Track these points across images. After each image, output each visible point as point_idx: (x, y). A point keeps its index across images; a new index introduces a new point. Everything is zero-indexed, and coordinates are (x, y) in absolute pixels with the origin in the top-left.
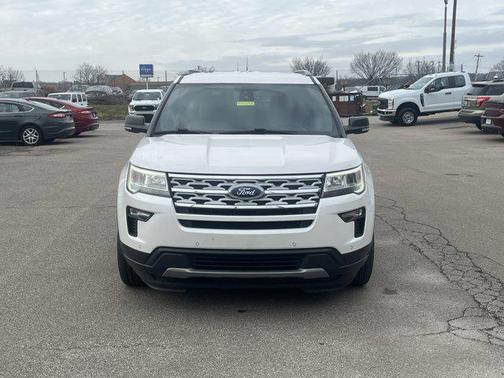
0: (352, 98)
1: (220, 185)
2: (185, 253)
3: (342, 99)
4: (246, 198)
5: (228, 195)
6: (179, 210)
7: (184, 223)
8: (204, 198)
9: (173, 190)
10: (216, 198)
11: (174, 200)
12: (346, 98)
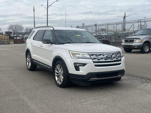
0: (21, 38)
1: (102, 55)
2: (96, 74)
3: (17, 38)
4: (109, 58)
5: (105, 58)
6: (94, 62)
7: (96, 66)
8: (99, 59)
9: (91, 57)
10: (102, 58)
11: (92, 60)
12: (19, 38)
